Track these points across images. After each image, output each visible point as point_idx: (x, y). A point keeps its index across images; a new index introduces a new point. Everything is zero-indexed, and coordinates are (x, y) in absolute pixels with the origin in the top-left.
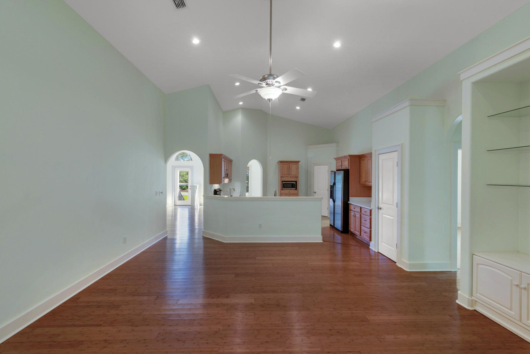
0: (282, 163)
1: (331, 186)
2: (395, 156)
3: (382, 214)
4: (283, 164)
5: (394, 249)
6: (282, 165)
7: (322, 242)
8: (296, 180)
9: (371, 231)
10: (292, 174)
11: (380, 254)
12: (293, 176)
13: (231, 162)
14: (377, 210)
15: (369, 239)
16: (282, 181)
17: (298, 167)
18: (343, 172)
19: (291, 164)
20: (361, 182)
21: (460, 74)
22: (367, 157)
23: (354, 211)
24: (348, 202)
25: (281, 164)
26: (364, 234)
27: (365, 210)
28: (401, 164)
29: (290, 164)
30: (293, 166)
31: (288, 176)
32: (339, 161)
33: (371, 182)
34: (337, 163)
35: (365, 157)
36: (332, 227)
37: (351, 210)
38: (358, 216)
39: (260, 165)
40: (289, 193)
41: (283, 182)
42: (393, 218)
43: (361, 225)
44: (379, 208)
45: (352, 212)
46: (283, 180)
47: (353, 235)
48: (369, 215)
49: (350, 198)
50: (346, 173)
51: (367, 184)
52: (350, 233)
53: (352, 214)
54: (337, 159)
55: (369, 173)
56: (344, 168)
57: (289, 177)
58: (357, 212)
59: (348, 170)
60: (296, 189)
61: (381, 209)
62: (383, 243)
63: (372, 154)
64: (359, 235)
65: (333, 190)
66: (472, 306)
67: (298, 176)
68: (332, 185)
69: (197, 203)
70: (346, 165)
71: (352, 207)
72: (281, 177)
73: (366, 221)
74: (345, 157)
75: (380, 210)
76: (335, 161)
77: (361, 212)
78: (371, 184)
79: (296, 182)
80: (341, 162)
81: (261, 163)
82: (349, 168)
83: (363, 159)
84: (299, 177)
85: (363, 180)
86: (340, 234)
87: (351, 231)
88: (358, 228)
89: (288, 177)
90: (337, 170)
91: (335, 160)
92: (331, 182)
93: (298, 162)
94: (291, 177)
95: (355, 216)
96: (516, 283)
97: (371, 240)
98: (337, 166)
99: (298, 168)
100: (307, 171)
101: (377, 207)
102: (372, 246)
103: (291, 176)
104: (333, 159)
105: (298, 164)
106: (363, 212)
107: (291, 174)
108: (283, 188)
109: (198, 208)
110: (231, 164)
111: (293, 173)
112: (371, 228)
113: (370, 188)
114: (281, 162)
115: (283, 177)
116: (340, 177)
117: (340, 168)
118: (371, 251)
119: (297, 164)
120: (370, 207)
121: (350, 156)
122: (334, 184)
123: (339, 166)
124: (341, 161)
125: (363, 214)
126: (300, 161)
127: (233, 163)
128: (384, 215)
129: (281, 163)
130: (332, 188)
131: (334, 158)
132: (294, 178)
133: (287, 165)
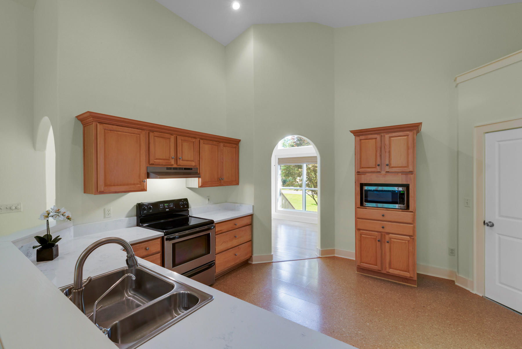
0: (363, 135)
4: (363, 137)
8: (405, 183)
10: (392, 165)
12: (395, 170)
16: (362, 185)
19: (386, 136)
25: (358, 138)
29: (384, 136)
30: (396, 142)
31: (378, 169)
40: (381, 218)
41: (365, 188)
46: (364, 182)
57: (383, 173)
60: (408, 207)
67: (411, 170)
72: (358, 173)
79: (407, 187)
84: (417, 173)
89: (380, 172)
93: (415, 128)
94: (388, 172)
100: (458, 152)
103: (388, 169)
107: (387, 165)
108: (365, 205)
114: (359, 133)
115: (364, 173)
119: (414, 132)
126: (424, 123)
129: (359, 136)
132: (400, 174)
133: (376, 141)
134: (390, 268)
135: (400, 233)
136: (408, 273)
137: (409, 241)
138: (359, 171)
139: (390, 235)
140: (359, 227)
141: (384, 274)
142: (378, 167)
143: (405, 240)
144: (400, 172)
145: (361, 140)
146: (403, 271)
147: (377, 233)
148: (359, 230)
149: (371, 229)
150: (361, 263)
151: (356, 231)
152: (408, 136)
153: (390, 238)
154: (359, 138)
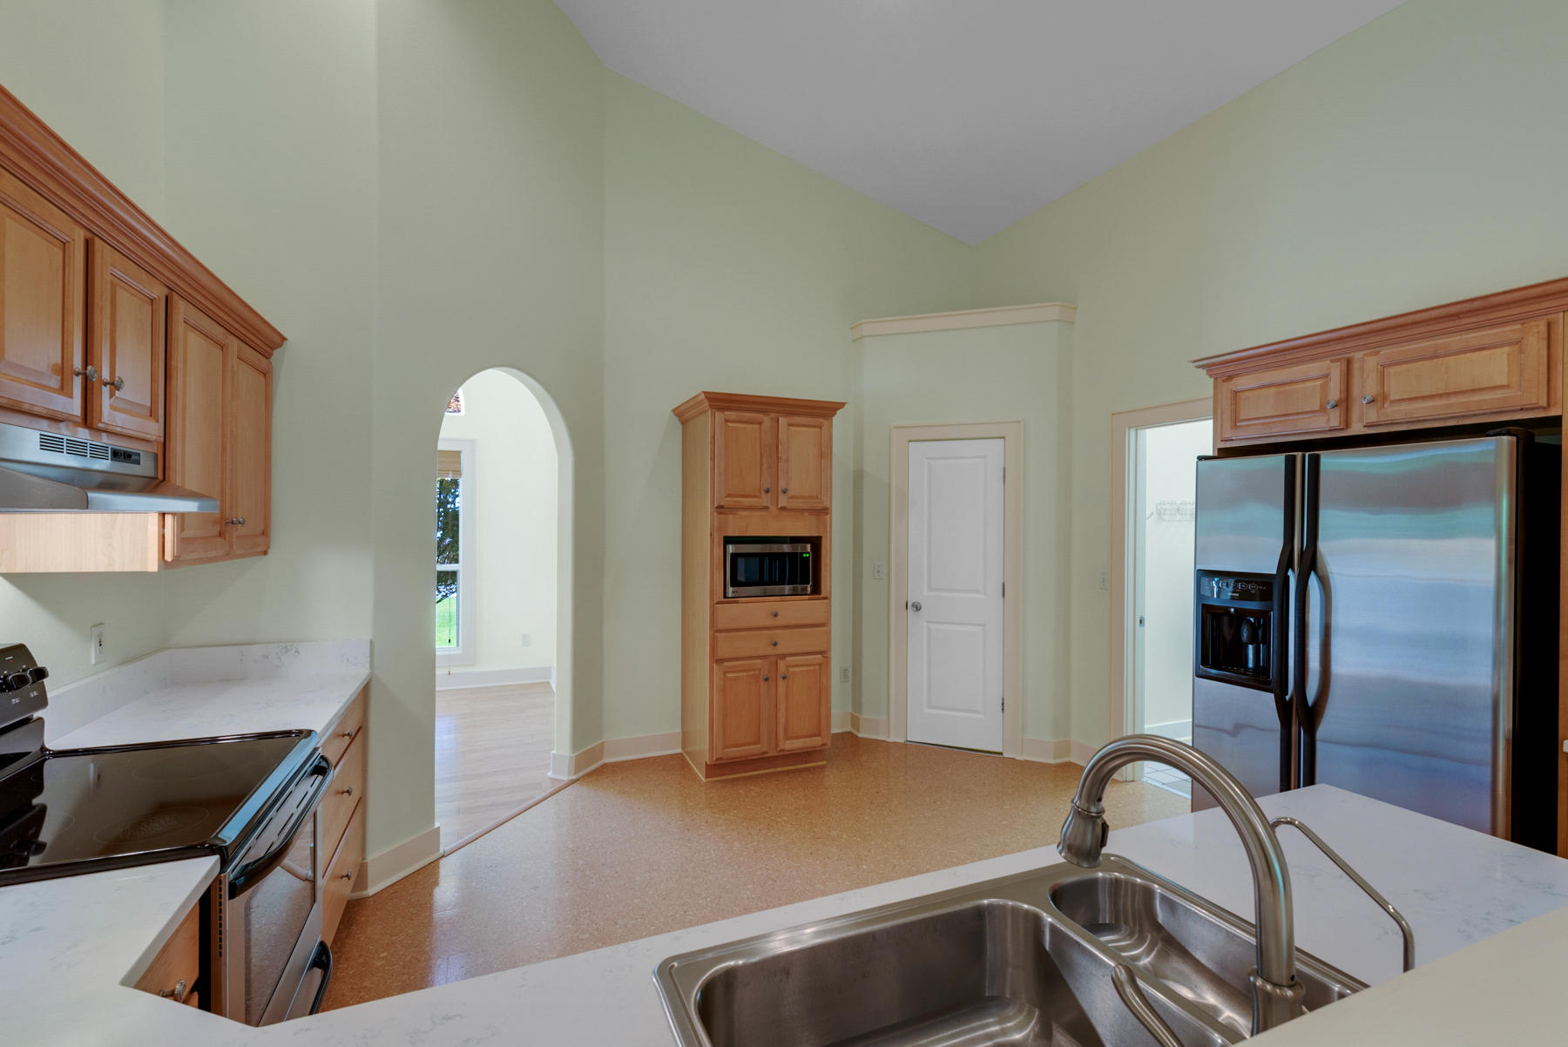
0: (728, 409)
4: (732, 415)
8: (814, 534)
10: (791, 493)
12: (795, 504)
13: (267, 356)
16: (728, 540)
17: (829, 447)
19: (783, 421)
25: (721, 418)
30: (798, 439)
31: (765, 500)
39: (546, 410)
40: (770, 622)
41: (731, 549)
46: (734, 532)
57: (773, 510)
60: (816, 590)
67: (823, 502)
72: (722, 509)
79: (816, 543)
84: (834, 512)
89: (766, 508)
91: (1203, 372)
93: (823, 411)
94: (783, 509)
99: (824, 453)
100: (860, 474)
103: (783, 502)
105: (830, 425)
107: (785, 492)
108: (730, 590)
110: (266, 374)
111: (798, 480)
114: (721, 403)
115: (733, 510)
119: (825, 423)
126: (839, 405)
127: (286, 363)
129: (723, 409)
132: (807, 514)
133: (760, 428)
134: (787, 738)
135: (807, 649)
136: (819, 738)
137: (820, 665)
138: (722, 504)
139: (788, 659)
140: (721, 654)
141: (775, 758)
142: (764, 496)
143: (814, 665)
144: (808, 510)
145: (727, 421)
146: (811, 736)
147: (759, 661)
148: (720, 661)
149: (747, 654)
150: (726, 750)
151: (711, 669)
152: (821, 428)
153: (788, 666)
154: (722, 415)
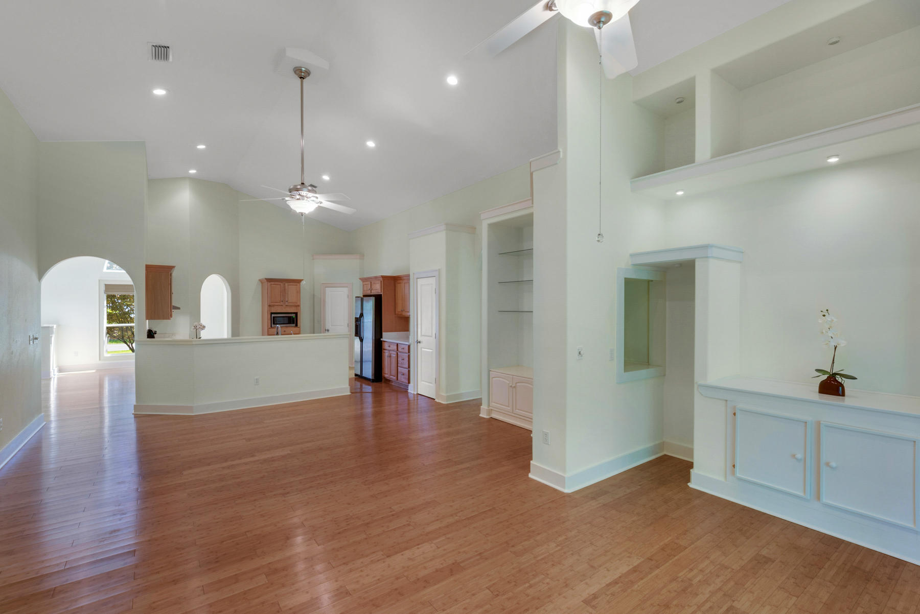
1: (356, 318)
2: (432, 281)
3: (421, 348)
4: (273, 283)
5: (433, 385)
6: (271, 285)
7: (349, 394)
8: (295, 312)
9: (409, 371)
10: (289, 302)
11: (419, 395)
12: (291, 304)
14: (416, 344)
15: (407, 382)
16: (272, 313)
17: (300, 290)
18: (373, 298)
20: (397, 312)
21: (480, 214)
22: (404, 280)
23: (389, 351)
24: (382, 339)
25: (269, 284)
26: (402, 376)
27: (403, 346)
28: (438, 292)
29: (285, 284)
30: (291, 288)
31: (282, 303)
32: (366, 283)
33: (409, 312)
34: (363, 285)
35: (401, 279)
36: (359, 377)
37: (385, 349)
38: (394, 355)
39: (226, 285)
41: (273, 315)
42: (431, 351)
43: (398, 366)
44: (419, 342)
45: (386, 351)
46: (273, 311)
47: (388, 381)
48: (407, 351)
49: (384, 334)
50: (378, 300)
51: (405, 314)
52: (383, 380)
53: (386, 354)
54: (364, 280)
55: (406, 300)
56: (374, 292)
57: (284, 305)
58: (393, 351)
59: (380, 296)
60: (296, 325)
61: (420, 342)
62: (422, 382)
63: (409, 276)
64: (396, 379)
65: (360, 325)
66: (489, 416)
67: (298, 304)
68: (358, 316)
69: (53, 367)
70: (377, 289)
71: (386, 346)
72: (270, 306)
73: (403, 359)
74: (376, 278)
75: (419, 344)
76: (362, 282)
77: (397, 350)
78: (408, 314)
79: (296, 314)
80: (370, 285)
81: (227, 280)
82: (382, 293)
83: (399, 281)
84: (301, 306)
85: (399, 309)
86: (371, 383)
87: (384, 377)
88: (394, 372)
89: (282, 305)
90: (365, 296)
92: (356, 313)
93: (298, 281)
95: (390, 356)
96: (510, 385)
97: (409, 383)
98: (364, 290)
99: (299, 292)
100: (314, 295)
101: (416, 340)
102: (411, 390)
103: (287, 304)
104: (358, 279)
105: (300, 285)
106: (400, 349)
107: (287, 301)
108: (273, 325)
109: (56, 377)
111: (291, 298)
112: (409, 367)
113: (407, 319)
114: (269, 280)
115: (273, 306)
116: (370, 305)
117: (369, 293)
118: (409, 394)
119: (298, 284)
120: (409, 342)
121: (383, 277)
122: (362, 315)
123: (367, 290)
124: (370, 283)
125: (400, 352)
126: (303, 280)
128: (423, 349)
129: (270, 282)
130: (358, 321)
131: (360, 279)
132: (293, 307)
133: (280, 287)
144: (294, 305)
152: (297, 286)
